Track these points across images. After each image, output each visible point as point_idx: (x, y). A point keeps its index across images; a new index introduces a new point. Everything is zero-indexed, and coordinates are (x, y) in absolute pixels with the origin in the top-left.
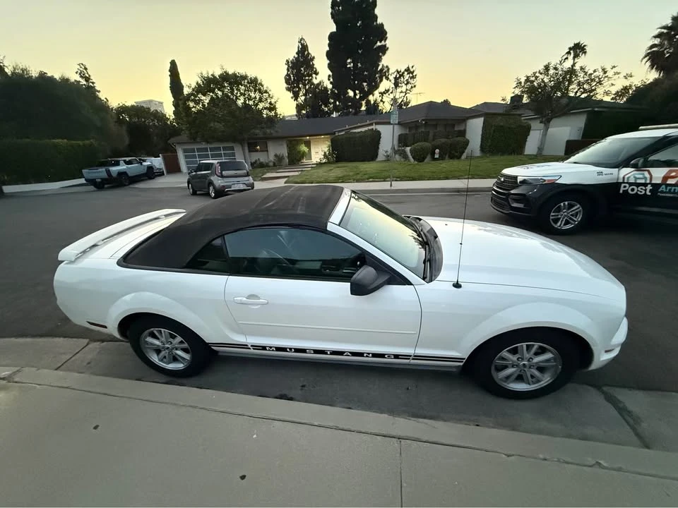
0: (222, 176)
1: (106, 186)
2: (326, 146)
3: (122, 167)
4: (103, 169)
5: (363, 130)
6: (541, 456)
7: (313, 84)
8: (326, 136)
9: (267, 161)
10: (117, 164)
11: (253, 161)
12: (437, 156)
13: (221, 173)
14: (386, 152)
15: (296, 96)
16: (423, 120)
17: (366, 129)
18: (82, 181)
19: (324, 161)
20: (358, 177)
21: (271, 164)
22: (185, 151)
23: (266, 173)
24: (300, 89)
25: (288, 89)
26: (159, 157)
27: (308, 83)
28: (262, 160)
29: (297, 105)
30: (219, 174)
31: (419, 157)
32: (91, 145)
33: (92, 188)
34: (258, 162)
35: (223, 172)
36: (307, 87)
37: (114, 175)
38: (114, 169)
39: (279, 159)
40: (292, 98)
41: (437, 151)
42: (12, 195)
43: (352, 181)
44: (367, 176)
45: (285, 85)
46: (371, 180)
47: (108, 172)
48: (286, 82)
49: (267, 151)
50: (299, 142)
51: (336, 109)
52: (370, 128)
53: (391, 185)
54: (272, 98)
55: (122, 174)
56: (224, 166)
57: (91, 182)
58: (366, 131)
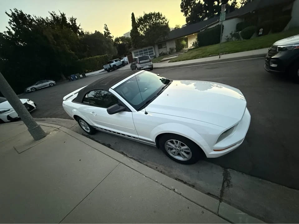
0: (140, 63)
1: (110, 71)
2: (195, 39)
3: (114, 63)
4: (109, 65)
5: (214, 26)
6: (156, 180)
7: (196, 4)
8: (195, 34)
9: (166, 52)
10: (113, 62)
11: (160, 53)
12: (261, 33)
13: (139, 62)
14: (227, 36)
15: (186, 14)
16: (254, 11)
17: (216, 25)
18: (103, 70)
19: (193, 48)
20: (204, 55)
21: (168, 53)
22: (134, 53)
23: (163, 58)
24: (188, 9)
25: (182, 11)
26: (126, 57)
27: (193, 4)
28: (164, 52)
29: (187, 18)
30: (139, 63)
31: (247, 36)
32: (106, 56)
33: (106, 72)
34: (162, 53)
35: (140, 62)
36: (192, 7)
37: (112, 66)
38: (112, 64)
39: (172, 50)
40: (184, 15)
41: (261, 30)
42: (88, 77)
43: (200, 57)
44: (209, 54)
45: (181, 9)
46: (210, 55)
47: (110, 65)
48: (181, 8)
49: (166, 47)
50: (182, 40)
51: (207, 15)
52: (218, 24)
53: (220, 57)
54: (166, 21)
55: (114, 65)
56: (141, 59)
57: (106, 70)
58: (216, 26)
